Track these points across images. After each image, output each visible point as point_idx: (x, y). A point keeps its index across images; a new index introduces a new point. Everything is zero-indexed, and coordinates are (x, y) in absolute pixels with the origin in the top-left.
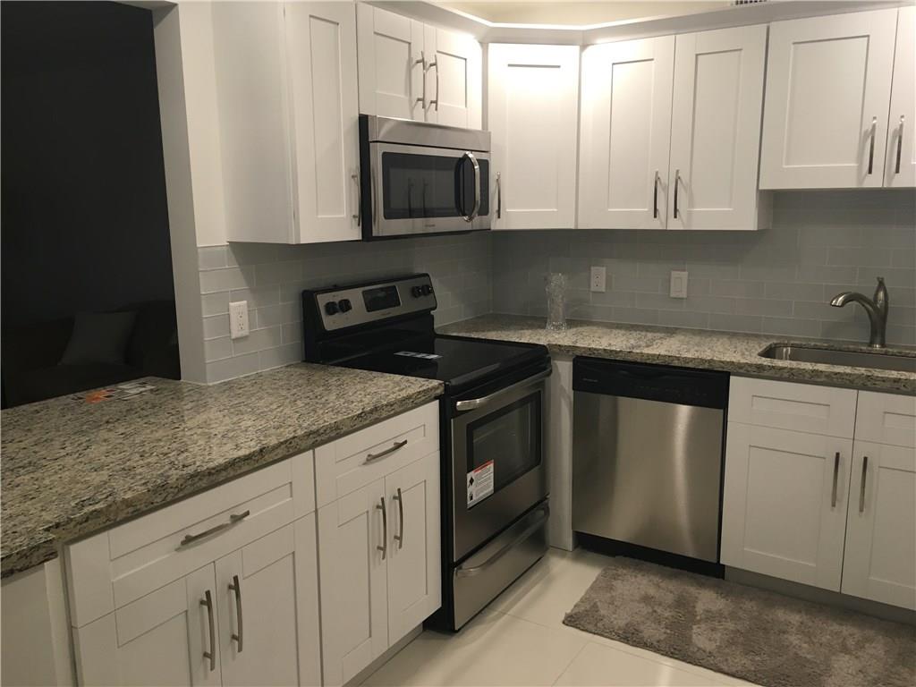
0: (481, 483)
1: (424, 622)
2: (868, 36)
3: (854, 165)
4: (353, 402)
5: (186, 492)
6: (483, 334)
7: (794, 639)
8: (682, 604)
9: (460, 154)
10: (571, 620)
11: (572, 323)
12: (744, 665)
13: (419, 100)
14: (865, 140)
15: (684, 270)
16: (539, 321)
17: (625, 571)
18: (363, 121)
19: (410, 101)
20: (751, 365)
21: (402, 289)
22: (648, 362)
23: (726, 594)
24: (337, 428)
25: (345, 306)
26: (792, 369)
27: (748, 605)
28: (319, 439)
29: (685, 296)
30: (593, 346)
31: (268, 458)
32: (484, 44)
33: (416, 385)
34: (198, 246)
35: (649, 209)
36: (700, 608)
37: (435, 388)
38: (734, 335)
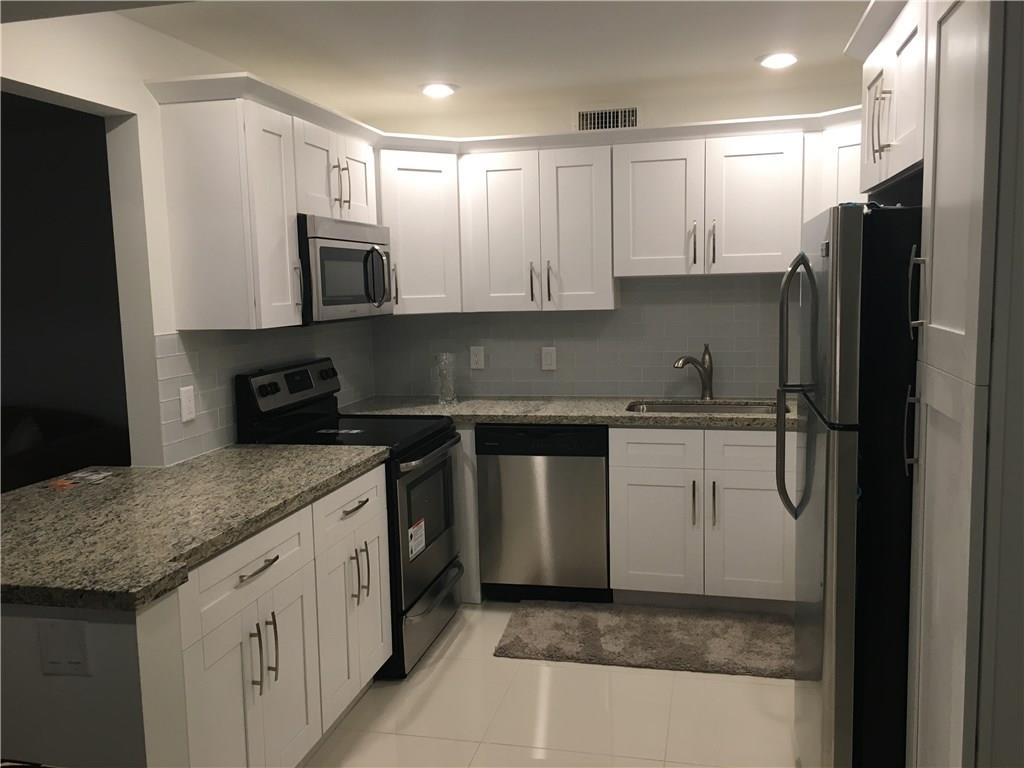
0: (417, 539)
1: (374, 677)
2: (686, 159)
3: (682, 257)
5: (244, 536)
7: (677, 635)
8: (585, 625)
9: (368, 247)
10: (501, 652)
11: (461, 398)
12: (646, 658)
13: (336, 200)
14: (689, 238)
15: (552, 346)
17: (532, 610)
18: (302, 220)
19: (330, 201)
20: (624, 418)
21: (312, 373)
23: (619, 613)
24: (328, 486)
25: (274, 388)
27: (637, 618)
28: (317, 494)
29: (556, 368)
30: (491, 413)
31: (289, 508)
32: (376, 151)
33: (369, 451)
34: (155, 334)
35: (525, 293)
36: (601, 626)
37: (383, 452)
38: (598, 399)
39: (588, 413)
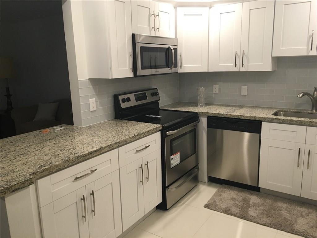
0: (175, 160)
1: (156, 206)
2: (311, 2)
3: (306, 47)
4: (131, 132)
5: (76, 162)
6: (176, 108)
7: (284, 212)
8: (245, 200)
9: (167, 47)
10: (207, 206)
11: (207, 104)
12: (266, 221)
13: (153, 28)
14: (310, 39)
15: (246, 86)
16: (196, 104)
17: (225, 190)
18: (134, 36)
19: (150, 28)
20: (269, 118)
21: (148, 94)
22: (233, 118)
23: (261, 197)
24: (126, 141)
25: (128, 100)
26: (283, 119)
27: (268, 201)
28: (120, 145)
29: (246, 94)
30: (214, 112)
31: (103, 151)
32: (175, 8)
33: (152, 126)
34: (78, 80)
35: (233, 64)
36: (251, 202)
37: (159, 127)
38: (263, 108)
39: (254, 115)
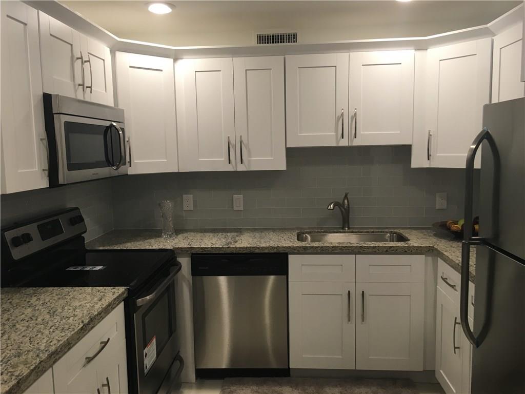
0: (150, 354)
2: (336, 66)
3: (333, 134)
6: (124, 245)
9: (108, 124)
11: (178, 231)
13: (79, 85)
15: (241, 194)
18: (47, 99)
19: (75, 86)
20: (300, 247)
21: (63, 221)
22: (240, 252)
24: (68, 344)
25: (27, 238)
26: (322, 247)
27: (310, 390)
28: (57, 356)
29: (242, 209)
30: (203, 246)
32: (113, 52)
33: (108, 293)
35: (224, 158)
37: (123, 293)
39: (272, 244)
